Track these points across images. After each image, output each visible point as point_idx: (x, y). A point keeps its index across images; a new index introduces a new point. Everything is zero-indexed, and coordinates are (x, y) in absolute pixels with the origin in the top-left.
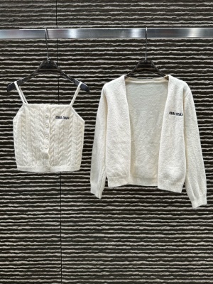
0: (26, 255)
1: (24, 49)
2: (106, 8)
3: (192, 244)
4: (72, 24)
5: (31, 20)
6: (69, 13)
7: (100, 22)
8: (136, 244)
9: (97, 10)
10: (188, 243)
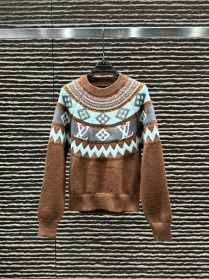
0: (19, 266)
1: (17, 49)
2: (104, 5)
3: (194, 255)
4: (68, 22)
5: (24, 18)
6: (65, 11)
7: (98, 20)
8: (135, 255)
9: (94, 8)
10: (191, 255)
